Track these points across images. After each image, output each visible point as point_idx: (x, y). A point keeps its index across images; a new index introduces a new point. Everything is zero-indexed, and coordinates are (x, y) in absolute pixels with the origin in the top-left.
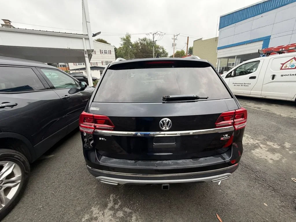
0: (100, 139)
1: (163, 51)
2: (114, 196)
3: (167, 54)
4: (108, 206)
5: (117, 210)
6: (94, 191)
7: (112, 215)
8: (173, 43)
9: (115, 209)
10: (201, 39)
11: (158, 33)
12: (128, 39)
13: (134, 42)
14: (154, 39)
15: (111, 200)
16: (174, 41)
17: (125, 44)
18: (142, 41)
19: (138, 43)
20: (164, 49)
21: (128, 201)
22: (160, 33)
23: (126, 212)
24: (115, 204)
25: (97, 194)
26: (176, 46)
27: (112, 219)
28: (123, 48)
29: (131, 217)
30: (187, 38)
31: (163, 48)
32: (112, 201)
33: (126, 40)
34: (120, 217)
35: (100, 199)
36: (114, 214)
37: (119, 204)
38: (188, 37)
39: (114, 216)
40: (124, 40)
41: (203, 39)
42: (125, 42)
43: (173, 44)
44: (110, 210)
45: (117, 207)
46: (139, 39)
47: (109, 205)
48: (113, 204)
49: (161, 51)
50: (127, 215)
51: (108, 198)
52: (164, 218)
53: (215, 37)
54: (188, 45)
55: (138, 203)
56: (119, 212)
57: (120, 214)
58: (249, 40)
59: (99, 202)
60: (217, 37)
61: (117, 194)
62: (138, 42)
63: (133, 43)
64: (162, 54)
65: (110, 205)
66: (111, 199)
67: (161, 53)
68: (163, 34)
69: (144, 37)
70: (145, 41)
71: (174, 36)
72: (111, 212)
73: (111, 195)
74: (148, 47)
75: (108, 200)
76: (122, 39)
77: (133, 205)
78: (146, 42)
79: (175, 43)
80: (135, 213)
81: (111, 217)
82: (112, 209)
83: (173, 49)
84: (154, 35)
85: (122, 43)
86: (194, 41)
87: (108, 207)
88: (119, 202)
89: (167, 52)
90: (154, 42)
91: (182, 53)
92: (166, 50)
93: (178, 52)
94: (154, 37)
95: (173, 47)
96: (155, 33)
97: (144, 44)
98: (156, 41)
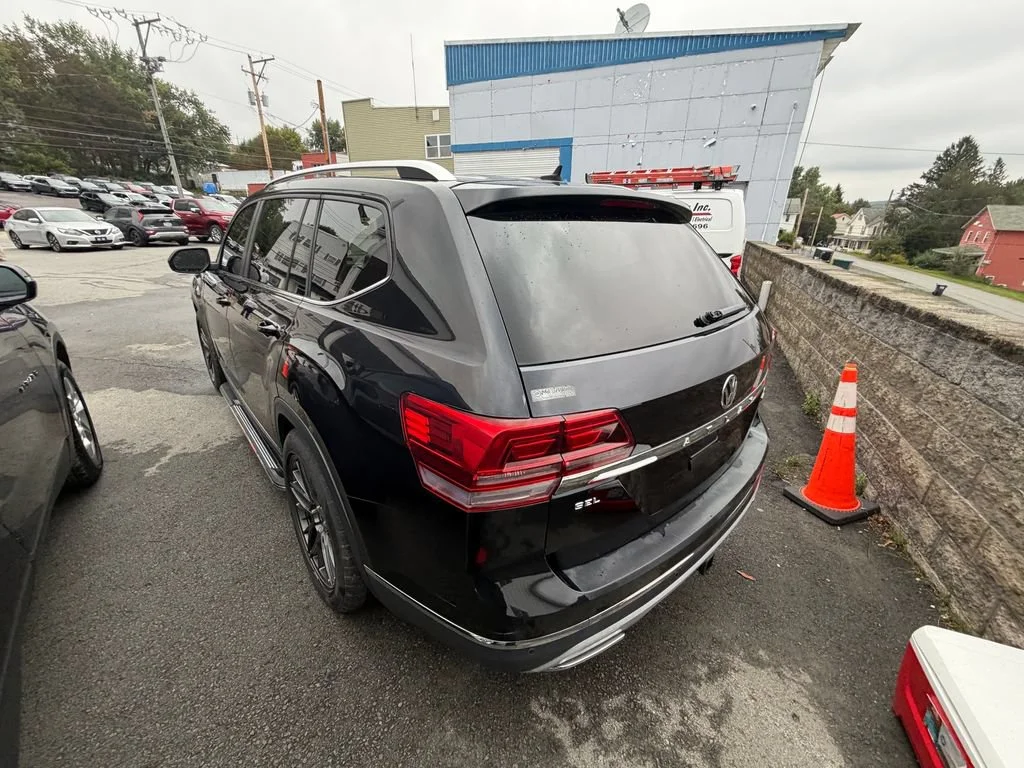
0: (579, 505)
1: (202, 114)
2: (542, 700)
3: (226, 133)
4: (560, 740)
5: (596, 726)
6: (463, 744)
7: (599, 748)
8: (253, 90)
9: (587, 729)
11: (164, 21)
14: (144, 48)
15: (549, 722)
16: (256, 84)
18: (52, 37)
19: (22, 43)
20: (206, 108)
21: (592, 680)
22: (175, 28)
23: (618, 710)
24: (571, 718)
25: (487, 743)
27: (611, 758)
29: (642, 708)
30: (316, 84)
31: (196, 104)
32: (556, 720)
34: (621, 733)
35: (517, 748)
36: (600, 744)
37: (581, 707)
38: (319, 82)
39: (605, 746)
43: (250, 93)
44: (580, 743)
45: (583, 719)
46: (28, 18)
47: (559, 736)
48: (567, 723)
49: (190, 112)
50: (629, 712)
51: (535, 722)
52: (690, 648)
53: (414, 105)
54: (323, 110)
55: (615, 664)
56: (605, 726)
57: (613, 728)
58: (529, 139)
59: (525, 758)
60: (419, 105)
61: (544, 691)
62: (28, 36)
64: (199, 127)
65: (563, 732)
66: (546, 715)
67: (190, 122)
68: (192, 35)
70: (72, 40)
71: (251, 63)
72: (589, 747)
73: (535, 707)
75: (540, 728)
77: (612, 678)
78: (86, 51)
79: (260, 94)
80: (637, 691)
81: (601, 757)
82: (579, 736)
83: (258, 117)
84: (144, 28)
86: (343, 103)
87: (567, 743)
88: (575, 705)
89: (223, 124)
90: (152, 65)
91: (288, 139)
92: (213, 115)
93: (270, 132)
94: (144, 37)
95: (256, 107)
96: (149, 22)
97: (74, 58)
98: (161, 59)
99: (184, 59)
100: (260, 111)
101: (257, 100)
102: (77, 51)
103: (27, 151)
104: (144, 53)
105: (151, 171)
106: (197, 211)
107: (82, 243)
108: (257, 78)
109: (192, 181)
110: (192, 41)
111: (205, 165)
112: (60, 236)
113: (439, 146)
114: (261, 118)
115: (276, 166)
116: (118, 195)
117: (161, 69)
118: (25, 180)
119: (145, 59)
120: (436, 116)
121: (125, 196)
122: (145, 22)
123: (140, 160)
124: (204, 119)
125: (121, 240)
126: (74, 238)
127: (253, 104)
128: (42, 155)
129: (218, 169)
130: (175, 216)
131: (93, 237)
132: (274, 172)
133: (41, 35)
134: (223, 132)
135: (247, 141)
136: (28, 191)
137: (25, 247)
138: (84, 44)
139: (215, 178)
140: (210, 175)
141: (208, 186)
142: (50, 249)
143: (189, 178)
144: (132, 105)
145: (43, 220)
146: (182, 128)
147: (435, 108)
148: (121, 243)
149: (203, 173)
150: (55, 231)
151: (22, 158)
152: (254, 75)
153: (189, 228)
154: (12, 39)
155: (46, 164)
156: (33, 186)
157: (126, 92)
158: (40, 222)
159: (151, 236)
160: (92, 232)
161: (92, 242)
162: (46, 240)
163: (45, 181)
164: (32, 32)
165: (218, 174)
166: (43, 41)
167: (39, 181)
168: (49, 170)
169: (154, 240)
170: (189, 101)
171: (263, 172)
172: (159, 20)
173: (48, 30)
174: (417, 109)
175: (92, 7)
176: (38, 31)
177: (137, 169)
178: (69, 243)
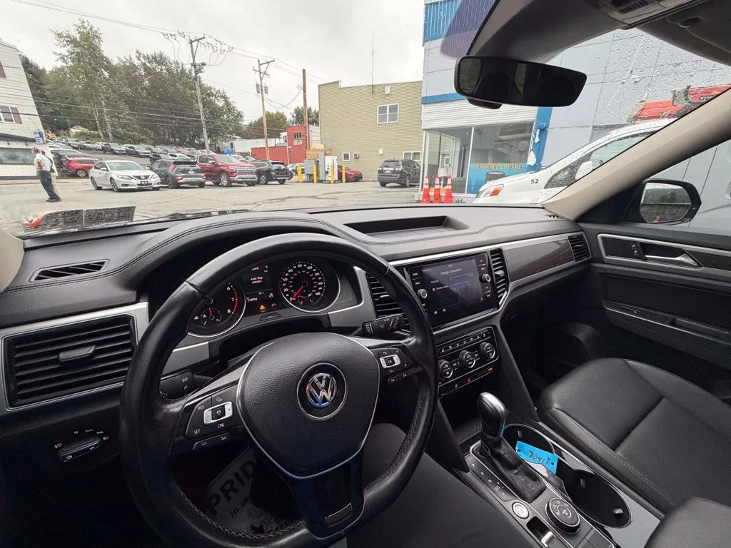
1: (227, 104)
3: (241, 116)
8: (259, 83)
10: (337, 82)
11: (207, 39)
12: (91, 44)
13: (119, 58)
14: (194, 57)
16: (261, 79)
17: (78, 58)
18: (149, 62)
19: (133, 67)
20: (230, 100)
22: (213, 42)
26: (269, 92)
28: (73, 71)
30: (302, 72)
31: (225, 98)
33: (82, 46)
38: (304, 71)
40: (73, 41)
41: (342, 85)
42: (77, 50)
43: (257, 85)
46: (138, 52)
49: (221, 103)
53: (370, 83)
54: (305, 91)
60: (374, 83)
62: (137, 62)
63: (115, 62)
64: (226, 113)
67: (221, 110)
68: (224, 47)
69: (158, 52)
70: (160, 63)
71: (260, 65)
74: (174, 85)
76: (60, 35)
78: (167, 70)
79: (264, 85)
84: (195, 44)
85: (65, 51)
86: (319, 86)
89: (239, 110)
90: (198, 68)
91: (279, 119)
92: (234, 105)
93: (268, 115)
94: (194, 50)
95: (260, 95)
96: (198, 40)
97: (159, 73)
98: (203, 64)
99: (218, 63)
100: (263, 97)
101: (261, 89)
102: (161, 70)
103: (128, 131)
104: (194, 61)
105: (196, 141)
106: (213, 163)
107: (132, 185)
108: (262, 74)
109: (219, 148)
110: (222, 51)
111: (227, 137)
112: (118, 181)
113: (388, 113)
114: (263, 102)
115: (270, 136)
116: (172, 155)
117: (203, 70)
118: (124, 147)
119: (194, 65)
120: (387, 90)
121: (175, 156)
122: (196, 40)
123: (190, 134)
124: (229, 108)
125: (158, 184)
126: (127, 181)
127: (259, 92)
128: (136, 133)
129: (235, 139)
130: (197, 167)
131: (139, 181)
132: (269, 140)
133: (143, 61)
134: (240, 115)
135: (253, 121)
136: (124, 154)
137: (99, 188)
138: (166, 65)
139: (232, 145)
140: (229, 143)
141: (228, 150)
142: (112, 190)
143: (217, 145)
144: (188, 100)
145: (109, 169)
146: (215, 113)
147: (388, 85)
148: (158, 186)
149: (226, 142)
150: (114, 177)
151: (125, 134)
152: (260, 73)
153: (206, 175)
154: (128, 64)
155: (138, 138)
156: (127, 151)
157: (186, 93)
158: (108, 170)
159: (179, 181)
160: (139, 177)
161: (138, 185)
162: (109, 183)
163: (133, 148)
164: (139, 60)
165: (234, 142)
166: (144, 64)
167: (130, 147)
168: (138, 142)
169: (182, 183)
170: (221, 96)
171: (261, 140)
172: (204, 38)
173: (148, 58)
174: (373, 86)
175: (165, 32)
176: (141, 59)
177: (188, 140)
178: (123, 185)
